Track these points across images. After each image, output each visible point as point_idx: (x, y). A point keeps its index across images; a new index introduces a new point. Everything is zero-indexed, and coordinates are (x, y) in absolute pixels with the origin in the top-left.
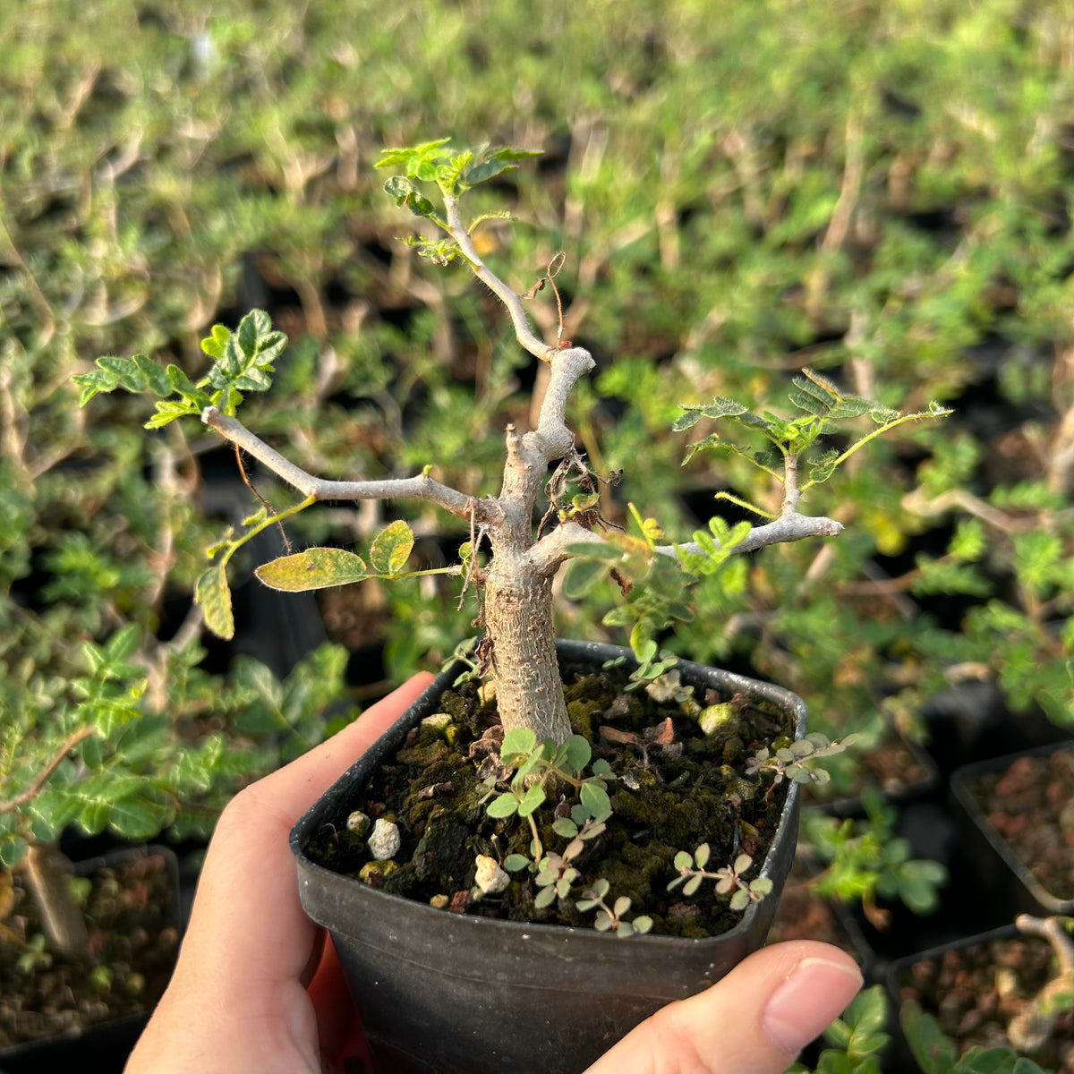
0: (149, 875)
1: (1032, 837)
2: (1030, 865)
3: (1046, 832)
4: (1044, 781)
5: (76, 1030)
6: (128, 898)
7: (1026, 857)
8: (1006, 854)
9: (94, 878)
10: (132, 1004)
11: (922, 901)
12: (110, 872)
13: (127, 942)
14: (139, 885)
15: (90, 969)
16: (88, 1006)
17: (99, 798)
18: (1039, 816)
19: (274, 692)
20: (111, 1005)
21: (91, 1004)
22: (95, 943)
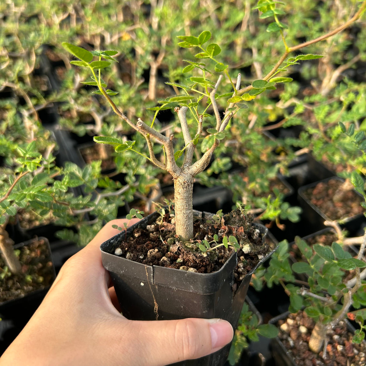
0: (40, 246)
1: (325, 205)
2: (325, 213)
3: (329, 204)
4: (327, 189)
5: (23, 295)
6: (33, 255)
7: (324, 211)
8: (317, 210)
9: (21, 249)
10: (40, 286)
11: (295, 219)
12: (26, 247)
13: (35, 267)
14: (36, 250)
15: (24, 277)
16: (25, 288)
17: (31, 192)
18: (326, 199)
19: (79, 172)
20: (33, 286)
21: (26, 287)
22: (24, 269)
